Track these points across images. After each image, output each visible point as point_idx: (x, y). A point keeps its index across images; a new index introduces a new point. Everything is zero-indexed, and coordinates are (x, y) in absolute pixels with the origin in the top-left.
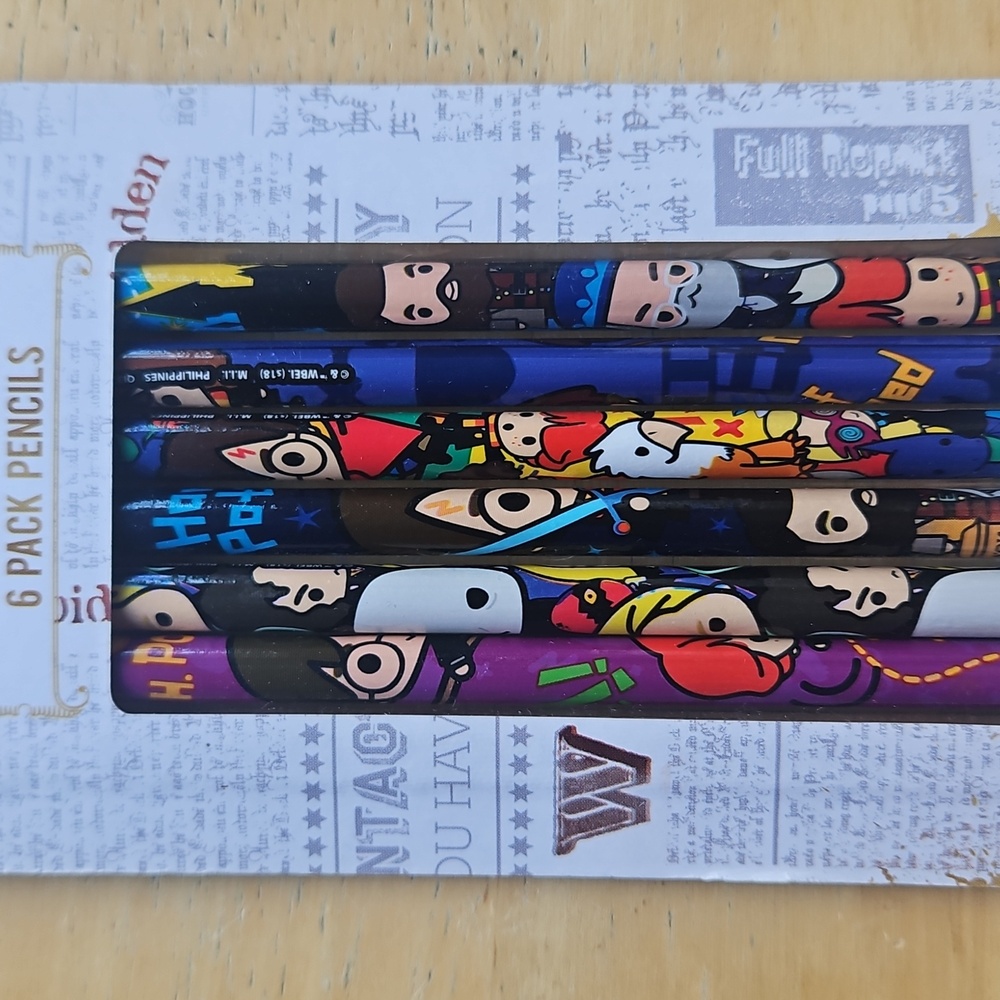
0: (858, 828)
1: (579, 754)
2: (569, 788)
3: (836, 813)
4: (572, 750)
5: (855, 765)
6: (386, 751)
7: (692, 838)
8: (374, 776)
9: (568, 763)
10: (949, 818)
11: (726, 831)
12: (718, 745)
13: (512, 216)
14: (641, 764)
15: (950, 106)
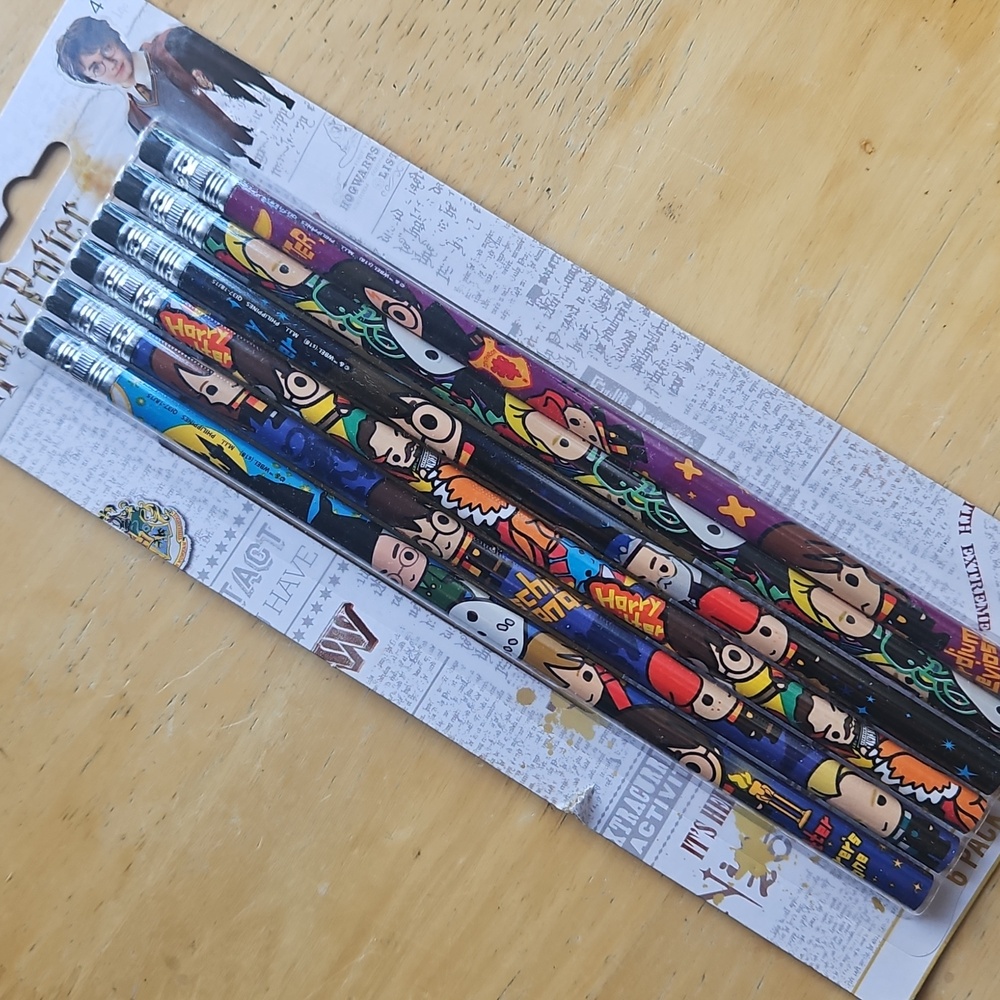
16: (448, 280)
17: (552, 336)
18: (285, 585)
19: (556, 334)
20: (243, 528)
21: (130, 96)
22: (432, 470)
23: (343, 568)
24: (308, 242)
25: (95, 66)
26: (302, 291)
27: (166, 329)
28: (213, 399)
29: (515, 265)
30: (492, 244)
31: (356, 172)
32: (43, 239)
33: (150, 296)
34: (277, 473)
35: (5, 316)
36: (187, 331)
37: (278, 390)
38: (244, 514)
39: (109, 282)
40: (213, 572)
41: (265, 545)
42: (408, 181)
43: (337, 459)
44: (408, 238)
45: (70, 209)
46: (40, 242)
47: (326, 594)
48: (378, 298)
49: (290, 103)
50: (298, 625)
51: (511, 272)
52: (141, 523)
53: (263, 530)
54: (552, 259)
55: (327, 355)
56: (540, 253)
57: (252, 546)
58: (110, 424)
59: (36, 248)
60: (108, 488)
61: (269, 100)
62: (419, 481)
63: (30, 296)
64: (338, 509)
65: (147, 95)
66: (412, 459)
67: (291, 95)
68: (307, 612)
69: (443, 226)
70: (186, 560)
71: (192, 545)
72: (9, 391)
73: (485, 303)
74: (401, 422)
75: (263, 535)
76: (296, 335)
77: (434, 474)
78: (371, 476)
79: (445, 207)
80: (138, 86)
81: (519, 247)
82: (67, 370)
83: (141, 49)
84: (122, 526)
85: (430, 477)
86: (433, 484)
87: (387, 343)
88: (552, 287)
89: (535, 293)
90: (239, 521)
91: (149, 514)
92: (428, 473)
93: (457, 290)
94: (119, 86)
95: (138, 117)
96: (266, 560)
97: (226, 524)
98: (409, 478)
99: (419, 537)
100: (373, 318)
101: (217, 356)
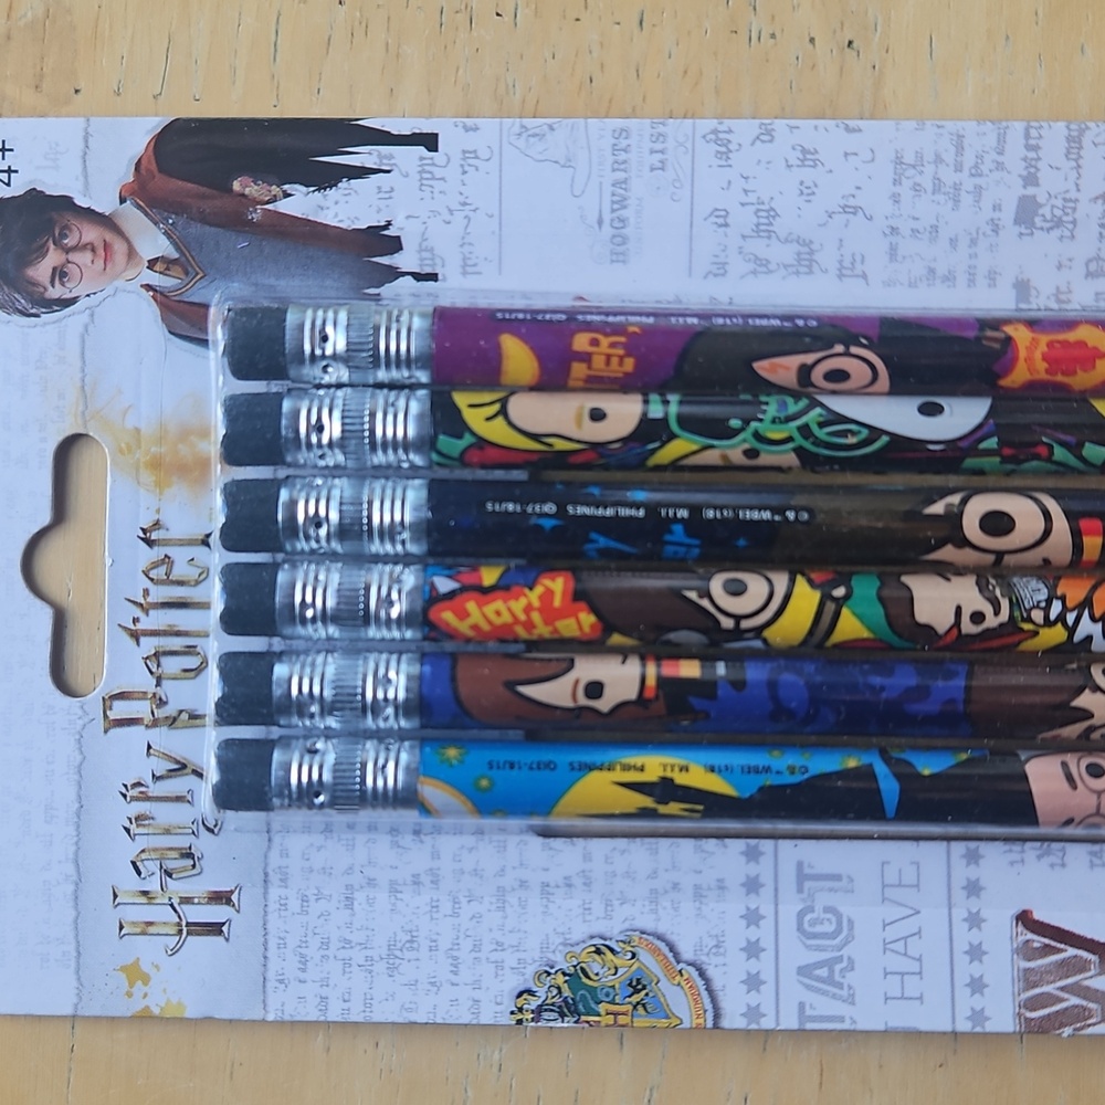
16: (864, 276)
17: (1093, 267)
18: (899, 946)
19: (1098, 258)
20: (767, 892)
21: (148, 287)
22: (1049, 602)
23: (973, 858)
24: (613, 345)
25: (60, 274)
26: (650, 431)
27: (452, 635)
28: (604, 705)
29: (969, 184)
30: (911, 172)
31: (608, 189)
32: (138, 613)
33: (394, 596)
34: (787, 765)
35: (148, 779)
36: (493, 617)
37: (706, 622)
38: (753, 869)
39: (309, 613)
40: (765, 998)
41: (823, 900)
42: (707, 152)
43: (877, 680)
44: (758, 247)
45: (154, 536)
46: (136, 620)
47: (975, 921)
48: (782, 369)
49: (429, 141)
50: (966, 1002)
51: (967, 200)
52: (592, 990)
53: (802, 877)
54: (1027, 136)
55: (755, 515)
56: (1001, 139)
57: (801, 915)
58: (436, 855)
59: (136, 636)
60: (499, 965)
61: (391, 157)
62: (1036, 634)
63: (172, 722)
64: (928, 765)
65: (177, 271)
66: (1005, 604)
67: (426, 127)
68: (966, 969)
69: (807, 192)
70: (709, 1006)
71: (702, 974)
72: (229, 902)
73: (949, 278)
74: (948, 553)
75: (808, 884)
76: (683, 513)
77: (1056, 608)
78: (950, 675)
79: (794, 157)
80: (152, 264)
81: (960, 149)
82: (322, 805)
83: (122, 201)
84: (563, 1015)
85: (1053, 616)
86: (1065, 624)
87: (844, 434)
88: (1052, 183)
89: (1026, 213)
90: (752, 886)
91: (595, 966)
92: (1047, 610)
93: (888, 284)
94: (120, 283)
95: (182, 316)
96: (840, 923)
97: (736, 905)
98: (1016, 639)
99: (1092, 729)
100: (793, 408)
101: (567, 628)
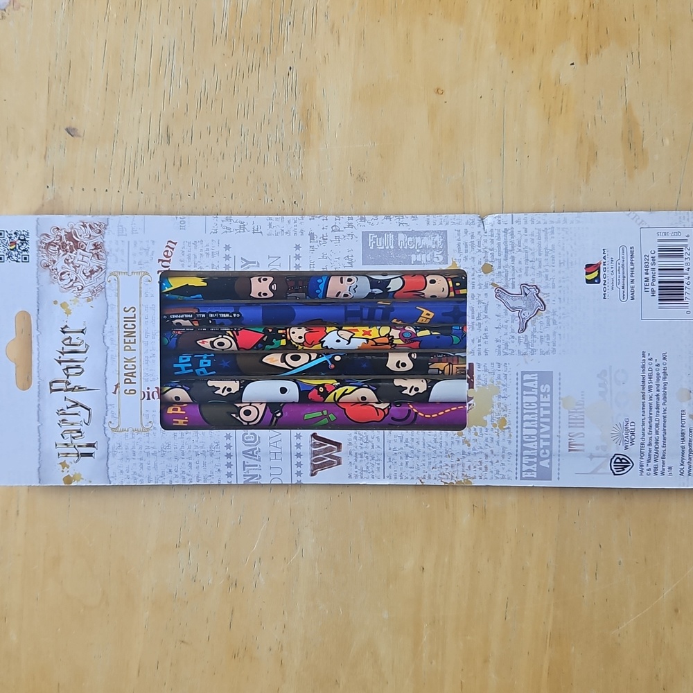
0: (411, 466)
1: (318, 442)
2: (315, 453)
3: (404, 461)
4: (316, 441)
5: (409, 445)
6: (254, 442)
7: (356, 470)
8: (249, 450)
9: (314, 445)
10: (441, 462)
11: (367, 467)
12: (364, 439)
13: (294, 262)
14: (339, 445)
15: (441, 224)
